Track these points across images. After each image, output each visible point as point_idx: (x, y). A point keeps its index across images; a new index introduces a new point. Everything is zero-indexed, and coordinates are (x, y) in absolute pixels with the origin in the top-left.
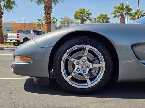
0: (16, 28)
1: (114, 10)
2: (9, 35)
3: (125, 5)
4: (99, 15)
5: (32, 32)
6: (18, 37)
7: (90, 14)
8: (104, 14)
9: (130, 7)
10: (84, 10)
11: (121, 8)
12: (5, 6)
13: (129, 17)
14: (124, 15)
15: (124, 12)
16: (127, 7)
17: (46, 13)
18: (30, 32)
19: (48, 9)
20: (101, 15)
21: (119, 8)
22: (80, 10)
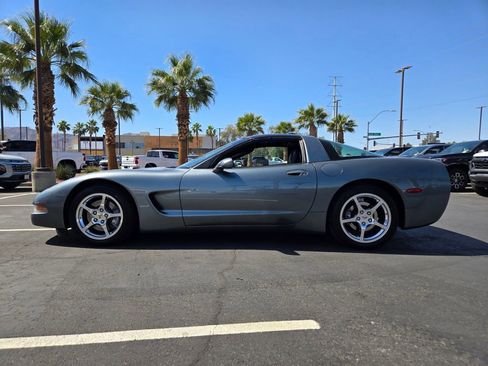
0: (150, 144)
1: (298, 116)
2: (124, 159)
3: (316, 108)
4: (279, 124)
5: (161, 155)
6: (137, 162)
7: (262, 123)
8: (287, 121)
9: (324, 112)
10: (252, 116)
11: (309, 114)
12: (119, 112)
13: (326, 127)
14: (316, 125)
15: (315, 120)
16: (319, 111)
17: (179, 125)
18: (157, 155)
19: (183, 119)
20: (282, 124)
21: (306, 112)
22: (247, 116)
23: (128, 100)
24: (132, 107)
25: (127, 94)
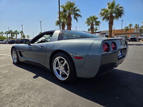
23: (97, 20)
24: (99, 22)
25: (97, 18)
